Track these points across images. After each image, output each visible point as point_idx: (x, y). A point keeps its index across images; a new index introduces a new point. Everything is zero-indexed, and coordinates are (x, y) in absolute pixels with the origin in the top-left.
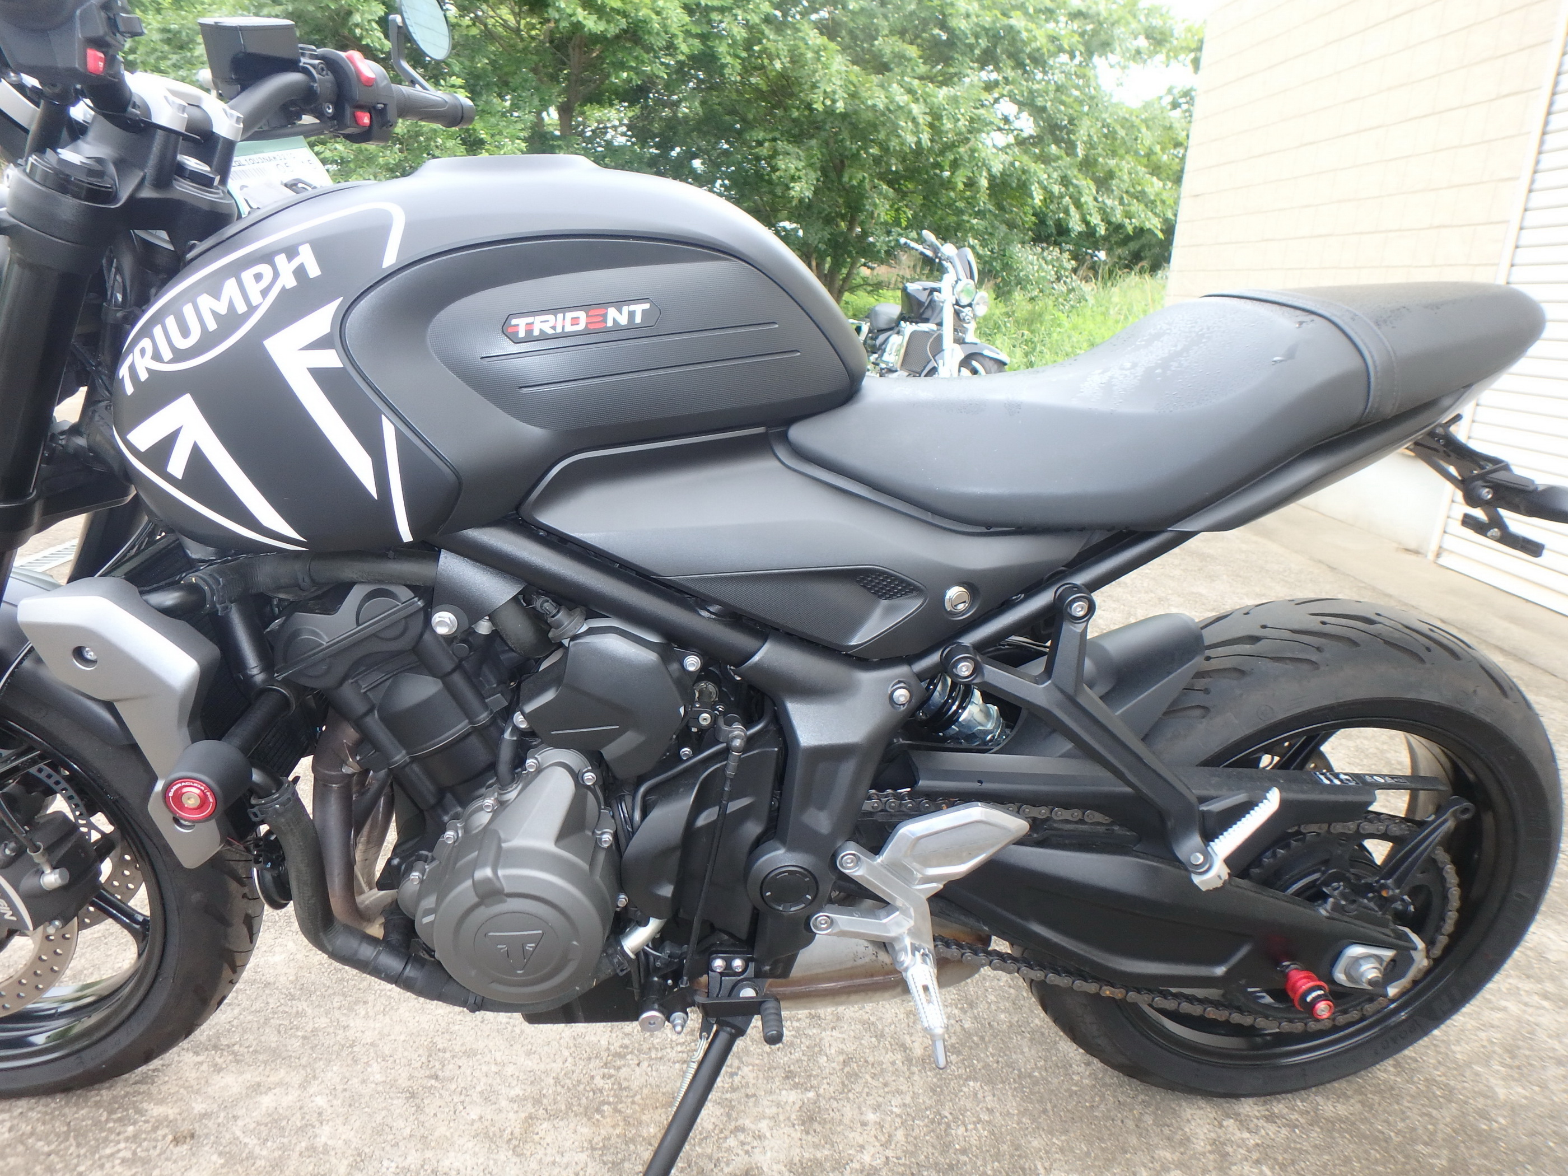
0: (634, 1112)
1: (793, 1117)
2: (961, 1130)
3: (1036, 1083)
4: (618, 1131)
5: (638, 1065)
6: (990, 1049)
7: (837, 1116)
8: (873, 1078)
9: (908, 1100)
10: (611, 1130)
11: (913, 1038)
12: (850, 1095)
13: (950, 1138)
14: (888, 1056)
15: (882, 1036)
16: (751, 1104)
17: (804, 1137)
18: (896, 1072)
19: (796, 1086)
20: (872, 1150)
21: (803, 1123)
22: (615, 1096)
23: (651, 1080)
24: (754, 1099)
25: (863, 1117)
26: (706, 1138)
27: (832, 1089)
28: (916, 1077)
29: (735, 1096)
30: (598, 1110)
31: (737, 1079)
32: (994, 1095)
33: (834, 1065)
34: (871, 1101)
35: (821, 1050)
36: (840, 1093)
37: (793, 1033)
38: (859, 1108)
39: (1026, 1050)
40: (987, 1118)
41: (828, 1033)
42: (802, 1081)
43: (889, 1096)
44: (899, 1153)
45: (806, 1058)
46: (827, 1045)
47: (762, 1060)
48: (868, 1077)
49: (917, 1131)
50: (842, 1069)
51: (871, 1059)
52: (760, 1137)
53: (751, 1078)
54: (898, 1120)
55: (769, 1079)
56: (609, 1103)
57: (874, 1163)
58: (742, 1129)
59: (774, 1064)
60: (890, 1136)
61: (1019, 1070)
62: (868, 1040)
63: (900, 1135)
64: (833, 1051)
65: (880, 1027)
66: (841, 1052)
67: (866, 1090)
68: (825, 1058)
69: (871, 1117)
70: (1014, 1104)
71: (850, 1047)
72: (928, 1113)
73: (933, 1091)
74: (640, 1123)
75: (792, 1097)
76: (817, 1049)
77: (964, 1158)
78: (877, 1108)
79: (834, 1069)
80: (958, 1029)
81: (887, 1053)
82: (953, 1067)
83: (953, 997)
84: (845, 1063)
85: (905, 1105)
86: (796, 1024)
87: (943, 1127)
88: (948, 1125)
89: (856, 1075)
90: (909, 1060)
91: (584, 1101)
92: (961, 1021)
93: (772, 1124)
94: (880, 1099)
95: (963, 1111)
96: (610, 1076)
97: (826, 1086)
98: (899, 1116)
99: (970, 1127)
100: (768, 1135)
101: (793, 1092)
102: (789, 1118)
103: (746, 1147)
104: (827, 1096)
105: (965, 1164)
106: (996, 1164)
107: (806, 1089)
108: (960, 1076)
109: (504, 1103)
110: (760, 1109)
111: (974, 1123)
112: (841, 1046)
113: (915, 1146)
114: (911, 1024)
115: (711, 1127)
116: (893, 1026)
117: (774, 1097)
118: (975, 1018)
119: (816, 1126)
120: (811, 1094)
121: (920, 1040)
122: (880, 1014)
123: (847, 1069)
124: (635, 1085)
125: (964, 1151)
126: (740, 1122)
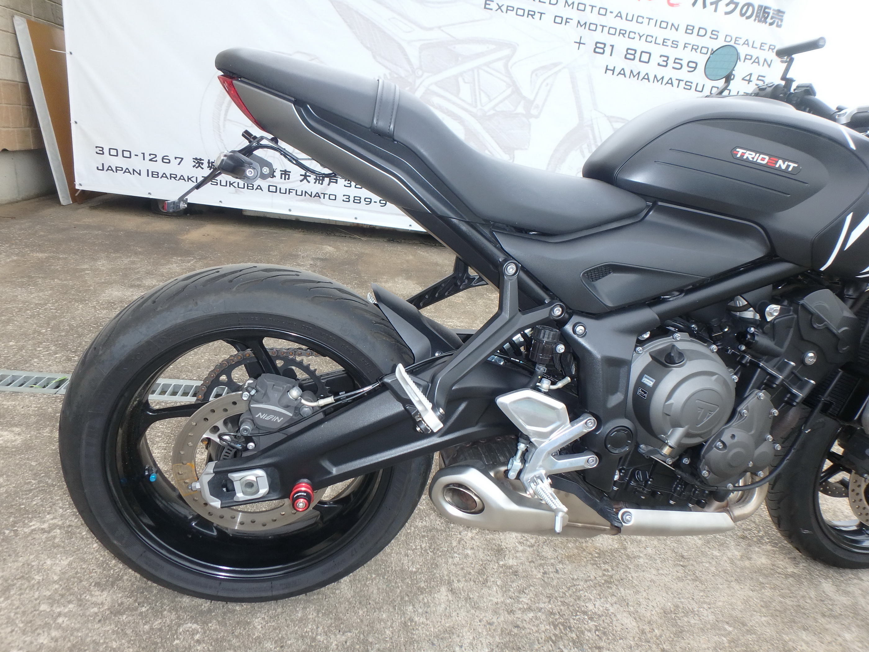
0: (582, 553)
1: (507, 552)
2: (423, 546)
3: (376, 570)
4: (584, 545)
5: (595, 578)
6: (398, 591)
7: (486, 552)
8: (470, 572)
9: (450, 560)
10: (587, 545)
11: (447, 598)
12: (481, 563)
13: (430, 542)
14: (462, 585)
15: (466, 599)
16: (530, 558)
17: (500, 543)
18: (457, 576)
19: (511, 567)
20: (467, 537)
21: (502, 549)
22: (595, 561)
23: (584, 569)
24: (530, 560)
25: (472, 551)
26: (544, 542)
27: (491, 566)
28: (446, 573)
29: (540, 562)
30: (599, 554)
31: (542, 571)
32: (403, 564)
33: (492, 580)
34: (470, 560)
35: (501, 589)
36: (486, 564)
37: (521, 600)
38: (476, 557)
39: (375, 592)
40: (409, 551)
41: (499, 600)
42: (508, 570)
43: (460, 562)
44: (455, 536)
45: (510, 583)
46: (499, 592)
47: (533, 582)
48: (473, 573)
49: (446, 545)
50: (487, 577)
51: (472, 583)
52: (520, 543)
53: (535, 572)
54: (455, 550)
55: (525, 571)
56: (596, 557)
57: (466, 532)
58: (529, 546)
59: (525, 579)
60: (459, 543)
61: (384, 578)
62: (474, 596)
63: (454, 544)
64: (495, 589)
65: (468, 605)
66: (489, 588)
67: (473, 566)
68: (498, 584)
69: (469, 552)
70: (392, 559)
71: (485, 591)
72: (440, 554)
73: (437, 565)
74: (577, 549)
75: (511, 562)
76: (504, 589)
77: (423, 534)
78: (467, 556)
79: (492, 577)
80: (417, 605)
81: (463, 587)
82: (424, 579)
83: (417, 632)
84: (486, 580)
85: (452, 558)
86: (521, 606)
87: (433, 547)
88: (430, 548)
89: (479, 573)
90: (450, 583)
91: (608, 558)
92: (414, 611)
93: (517, 549)
94: (465, 561)
95: (422, 555)
96: (604, 570)
97: (495, 567)
98: (455, 552)
99: (419, 547)
100: (517, 544)
101: (511, 564)
102: (509, 552)
103: (524, 539)
104: (493, 563)
105: (424, 532)
106: (409, 531)
107: (505, 566)
108: (420, 573)
109: (641, 555)
110: (525, 555)
111: (416, 549)
112: (490, 592)
113: (447, 539)
114: (448, 608)
115: (544, 547)
116: (460, 605)
117: (520, 561)
118: (404, 614)
119: (496, 548)
120: (501, 563)
121: (442, 597)
122: (467, 614)
123: (485, 577)
124: (590, 566)
125: (424, 537)
126: (532, 549)
